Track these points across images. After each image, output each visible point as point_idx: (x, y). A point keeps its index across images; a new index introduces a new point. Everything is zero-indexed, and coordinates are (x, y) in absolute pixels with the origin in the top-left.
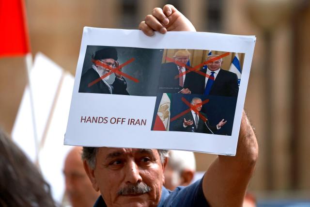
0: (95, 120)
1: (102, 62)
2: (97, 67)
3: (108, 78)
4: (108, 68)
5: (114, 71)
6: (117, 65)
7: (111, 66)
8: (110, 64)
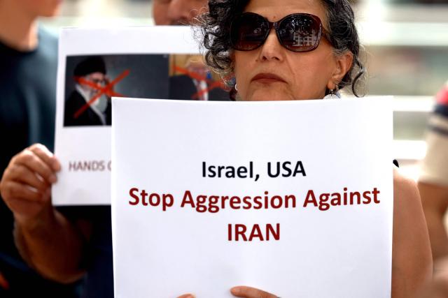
0: (88, 166)
1: (88, 78)
2: (82, 87)
3: (97, 102)
4: (96, 86)
5: (104, 91)
6: (106, 82)
7: (99, 84)
8: (97, 81)
